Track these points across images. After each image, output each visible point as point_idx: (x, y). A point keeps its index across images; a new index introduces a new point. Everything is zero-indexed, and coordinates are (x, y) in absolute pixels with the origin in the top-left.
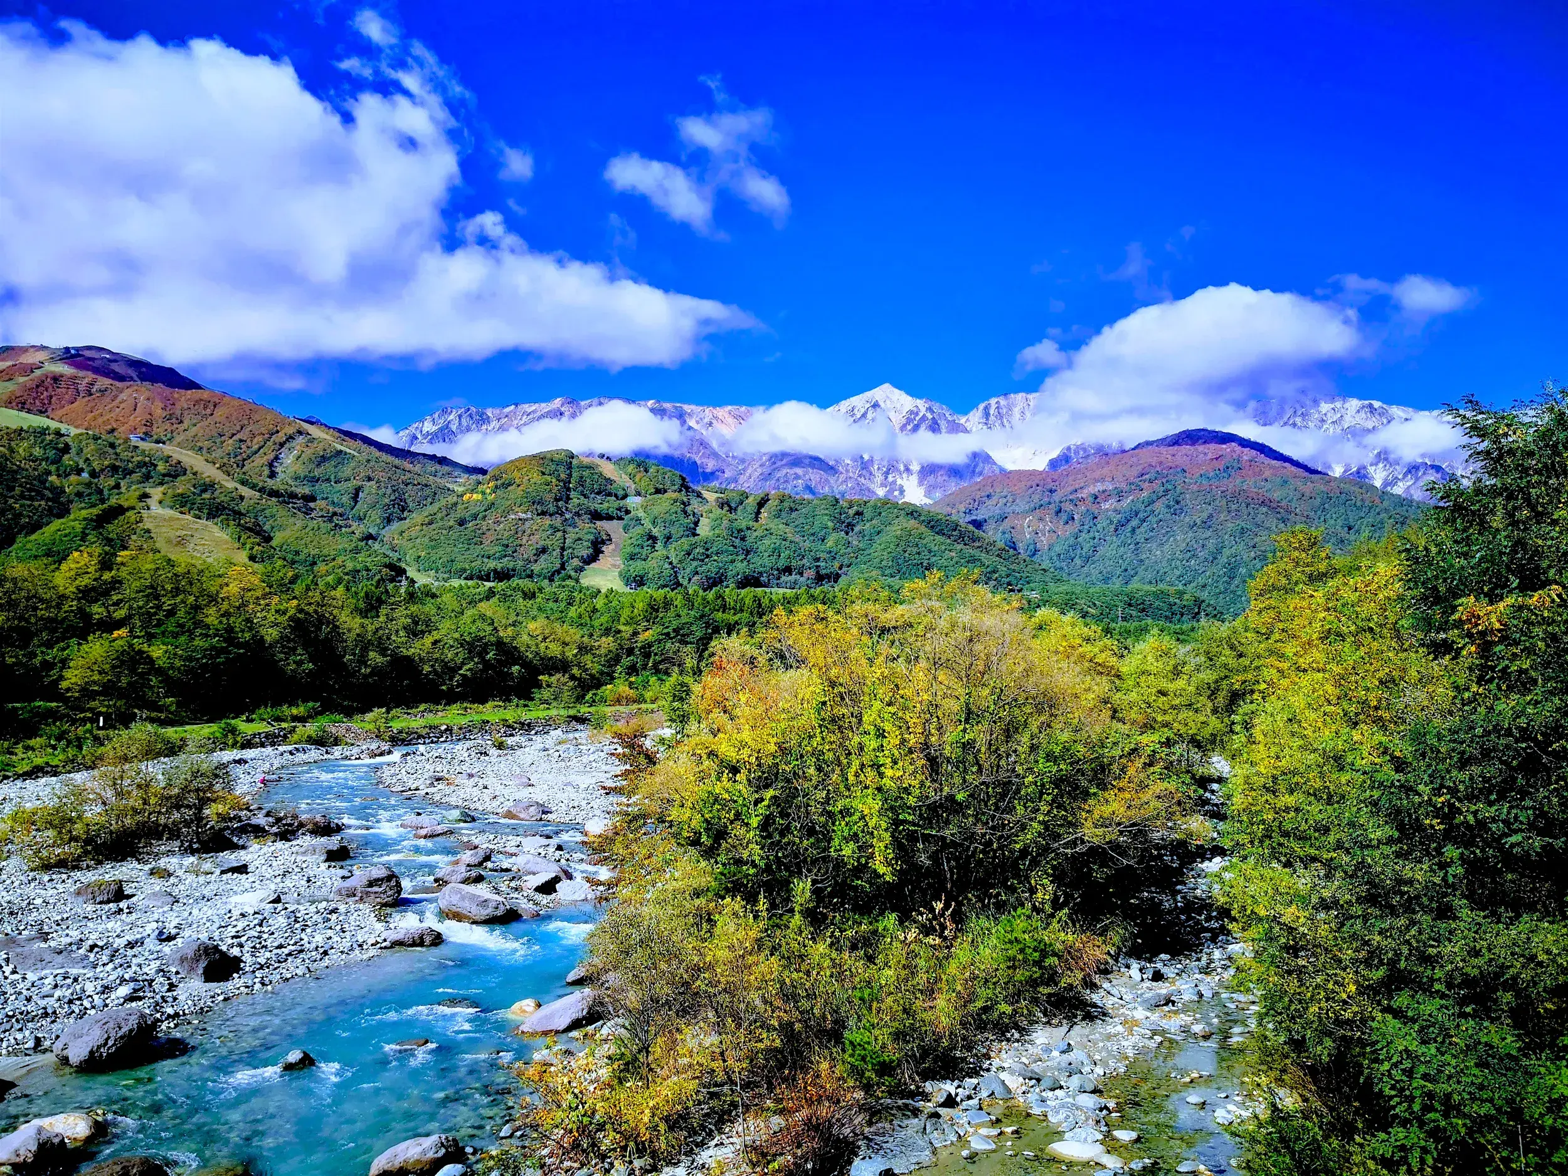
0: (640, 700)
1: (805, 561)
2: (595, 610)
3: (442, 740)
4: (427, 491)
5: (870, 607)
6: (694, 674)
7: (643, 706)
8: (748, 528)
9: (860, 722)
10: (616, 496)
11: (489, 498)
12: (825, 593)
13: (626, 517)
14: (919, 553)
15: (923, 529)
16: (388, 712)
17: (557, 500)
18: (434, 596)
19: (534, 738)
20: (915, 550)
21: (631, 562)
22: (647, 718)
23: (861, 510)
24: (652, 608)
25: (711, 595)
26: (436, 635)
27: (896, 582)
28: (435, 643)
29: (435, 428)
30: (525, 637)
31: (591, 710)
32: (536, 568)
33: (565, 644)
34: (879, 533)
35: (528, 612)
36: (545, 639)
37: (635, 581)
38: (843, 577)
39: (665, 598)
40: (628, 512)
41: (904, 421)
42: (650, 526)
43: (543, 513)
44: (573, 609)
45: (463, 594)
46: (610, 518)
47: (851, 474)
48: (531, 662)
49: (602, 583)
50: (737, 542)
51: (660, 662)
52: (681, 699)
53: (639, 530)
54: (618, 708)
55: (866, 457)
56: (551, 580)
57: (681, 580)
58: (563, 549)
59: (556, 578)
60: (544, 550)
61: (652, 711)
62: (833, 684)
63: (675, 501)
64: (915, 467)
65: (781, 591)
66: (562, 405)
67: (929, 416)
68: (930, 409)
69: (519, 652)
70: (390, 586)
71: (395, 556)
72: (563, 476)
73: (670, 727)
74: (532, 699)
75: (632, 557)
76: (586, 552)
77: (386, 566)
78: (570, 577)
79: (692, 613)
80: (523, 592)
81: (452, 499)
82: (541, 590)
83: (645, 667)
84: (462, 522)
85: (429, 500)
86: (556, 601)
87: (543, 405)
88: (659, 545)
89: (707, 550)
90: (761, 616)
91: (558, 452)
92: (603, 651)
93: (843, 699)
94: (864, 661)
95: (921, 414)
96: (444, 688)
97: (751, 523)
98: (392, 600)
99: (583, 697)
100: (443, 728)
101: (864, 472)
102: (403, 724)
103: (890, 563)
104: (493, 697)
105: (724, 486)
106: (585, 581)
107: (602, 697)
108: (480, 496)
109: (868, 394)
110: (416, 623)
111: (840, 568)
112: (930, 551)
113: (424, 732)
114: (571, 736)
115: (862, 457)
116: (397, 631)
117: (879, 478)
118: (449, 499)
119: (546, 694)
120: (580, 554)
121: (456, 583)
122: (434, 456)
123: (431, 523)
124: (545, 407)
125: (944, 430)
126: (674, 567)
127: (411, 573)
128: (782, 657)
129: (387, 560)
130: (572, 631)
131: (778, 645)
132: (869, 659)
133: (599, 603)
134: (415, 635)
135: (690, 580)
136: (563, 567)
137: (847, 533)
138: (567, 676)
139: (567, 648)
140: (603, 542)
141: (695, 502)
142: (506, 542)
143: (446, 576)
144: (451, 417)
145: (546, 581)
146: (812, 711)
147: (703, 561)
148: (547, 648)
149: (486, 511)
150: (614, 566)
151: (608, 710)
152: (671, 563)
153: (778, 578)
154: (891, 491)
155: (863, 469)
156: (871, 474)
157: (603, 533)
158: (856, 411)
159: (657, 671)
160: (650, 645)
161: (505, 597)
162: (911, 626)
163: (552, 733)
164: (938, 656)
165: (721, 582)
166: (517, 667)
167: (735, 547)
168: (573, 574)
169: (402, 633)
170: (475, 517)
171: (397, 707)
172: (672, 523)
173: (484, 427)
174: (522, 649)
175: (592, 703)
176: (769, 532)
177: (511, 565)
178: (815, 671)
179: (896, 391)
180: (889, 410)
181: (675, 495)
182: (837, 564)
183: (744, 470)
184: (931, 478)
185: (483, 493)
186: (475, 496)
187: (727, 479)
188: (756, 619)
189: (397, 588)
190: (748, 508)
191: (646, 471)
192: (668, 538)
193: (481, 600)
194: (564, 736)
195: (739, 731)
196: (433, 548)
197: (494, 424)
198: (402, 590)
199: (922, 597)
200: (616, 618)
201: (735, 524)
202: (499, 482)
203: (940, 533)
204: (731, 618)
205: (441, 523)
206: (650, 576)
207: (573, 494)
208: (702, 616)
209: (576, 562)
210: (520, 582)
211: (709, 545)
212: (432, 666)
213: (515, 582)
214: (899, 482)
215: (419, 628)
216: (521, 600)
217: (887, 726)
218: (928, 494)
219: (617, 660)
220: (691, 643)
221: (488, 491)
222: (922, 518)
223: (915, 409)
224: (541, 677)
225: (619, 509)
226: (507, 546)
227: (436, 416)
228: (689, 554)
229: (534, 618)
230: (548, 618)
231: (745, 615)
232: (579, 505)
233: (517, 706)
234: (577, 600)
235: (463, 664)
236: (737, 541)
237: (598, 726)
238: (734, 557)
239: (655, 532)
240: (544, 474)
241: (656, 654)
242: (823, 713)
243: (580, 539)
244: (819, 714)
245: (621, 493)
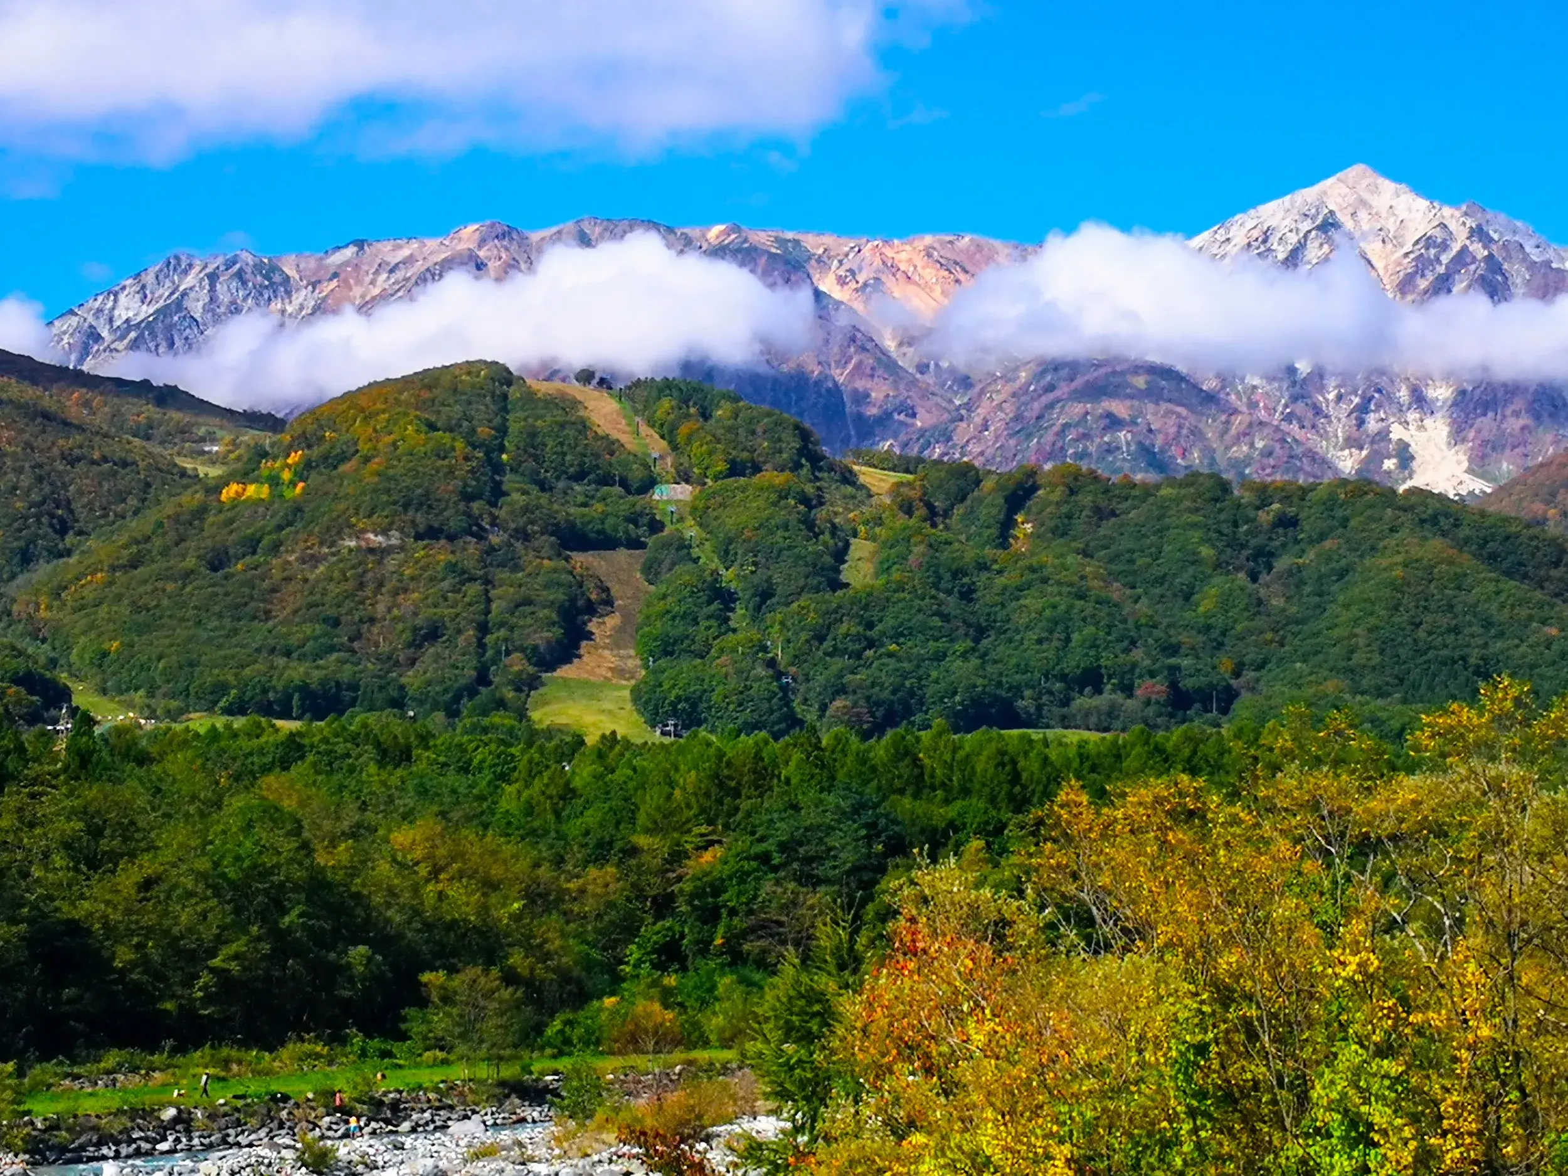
0: (694, 1038)
1: (1138, 654)
2: (568, 793)
3: (163, 1146)
4: (126, 478)
5: (1324, 780)
6: (842, 967)
7: (701, 1055)
8: (983, 567)
9: (1303, 1101)
10: (624, 483)
11: (289, 494)
12: (1196, 742)
13: (650, 541)
14: (1455, 630)
15: (1467, 561)
16: (20, 1073)
17: (468, 497)
18: (143, 759)
19: (408, 1142)
20: (1445, 621)
21: (662, 662)
22: (709, 1088)
23: (1292, 511)
24: (721, 785)
25: (880, 749)
26: (147, 865)
27: (1391, 709)
28: (148, 884)
29: (147, 310)
30: (384, 868)
31: (564, 1064)
32: (412, 679)
33: (490, 885)
34: (1342, 574)
35: (391, 800)
36: (435, 873)
37: (675, 713)
38: (1245, 696)
39: (758, 757)
40: (656, 526)
41: (1408, 265)
42: (715, 563)
43: (432, 533)
44: (510, 789)
45: (222, 752)
46: (606, 542)
47: (1262, 414)
48: (400, 936)
49: (589, 719)
50: (952, 604)
51: (744, 935)
52: (807, 1038)
53: (684, 574)
54: (635, 1060)
55: (1303, 367)
56: (453, 713)
57: (798, 707)
58: (483, 629)
59: (466, 705)
60: (433, 633)
61: (725, 1070)
62: (1225, 996)
63: (783, 495)
64: (1441, 393)
65: (1073, 736)
66: (482, 242)
67: (1478, 250)
68: (1479, 233)
69: (367, 908)
70: (28, 735)
71: (41, 652)
72: (484, 432)
73: (776, 1112)
74: (404, 1037)
75: (667, 648)
76: (543, 637)
77: (17, 681)
78: (501, 704)
79: (831, 799)
80: (378, 744)
81: (191, 499)
82: (424, 739)
83: (703, 947)
84: (217, 562)
85: (132, 502)
86: (465, 769)
87: (432, 243)
88: (739, 615)
89: (870, 626)
90: (1020, 805)
91: (470, 367)
92: (589, 906)
93: (1252, 1036)
94: (1309, 933)
95: (1456, 248)
96: (169, 1006)
97: (989, 552)
98: (33, 770)
99: (539, 1029)
100: (170, 1113)
101: (1300, 407)
102: (61, 1106)
103: (1376, 659)
104: (300, 1029)
105: (914, 451)
106: (542, 716)
107: (589, 1031)
108: (265, 491)
109: (1309, 194)
110: (96, 832)
111: (1237, 674)
112: (1487, 624)
113: (116, 1127)
114: (506, 1136)
115: (1291, 370)
116: (46, 855)
117: (1340, 425)
118: (185, 498)
119: (440, 1021)
120: (529, 642)
121: (199, 722)
122: (145, 385)
123: (134, 564)
124: (435, 249)
125: (1519, 290)
126: (779, 675)
127: (83, 697)
128: (1085, 921)
129: (20, 665)
130: (508, 850)
131: (1071, 888)
132: (1323, 925)
133: (581, 772)
134: (94, 863)
135: (823, 708)
136: (483, 678)
137: (1254, 577)
138: (495, 972)
139: (494, 898)
140: (591, 609)
141: (835, 493)
142: (332, 612)
143: (174, 704)
144: (190, 280)
145: (439, 716)
146: (1167, 1071)
147: (858, 655)
148: (441, 895)
149: (280, 528)
150: (620, 672)
151: (608, 1067)
152: (772, 663)
153: (1066, 702)
154: (1377, 457)
155: (1294, 399)
156: (1318, 411)
157: (590, 585)
158: (1274, 241)
159: (735, 958)
160: (717, 889)
161: (330, 762)
162: (1441, 833)
163: (455, 1127)
164: (1518, 915)
165: (908, 712)
166: (362, 949)
167: (946, 618)
168: (509, 694)
169: (58, 860)
170: (252, 545)
171: (45, 1057)
172: (774, 554)
173: (277, 305)
174: (378, 899)
175: (563, 1048)
176: (1038, 577)
177: (346, 674)
178: (1174, 959)
179: (1388, 186)
180: (1364, 236)
181: (780, 479)
182: (1226, 664)
183: (969, 406)
184: (1486, 423)
185: (274, 481)
186: (251, 490)
187: (922, 432)
188: (1005, 815)
189: (50, 738)
190: (983, 512)
191: (705, 415)
192: (765, 595)
193: (266, 769)
194: (489, 1137)
195: (968, 1124)
196: (142, 629)
197: (303, 297)
198: (61, 745)
199: (1467, 753)
200: (626, 814)
201: (945, 556)
202: (316, 452)
203: (1516, 572)
204: (941, 813)
205: (160, 565)
206: (715, 697)
207: (509, 481)
208: (858, 809)
209: (517, 663)
210: (372, 718)
211: (875, 614)
212: (139, 947)
213: (357, 719)
214: (1397, 432)
215: (104, 844)
216: (372, 768)
217: (1379, 1114)
218: (1479, 465)
219: (629, 929)
220: (827, 881)
221: (286, 475)
222: (1464, 532)
223: (1439, 234)
224: (426, 977)
225: (633, 519)
226: (336, 623)
227: (149, 278)
228: (821, 639)
229: (408, 816)
230: (443, 814)
231: (977, 803)
232: (526, 510)
233: (363, 1054)
234: (523, 765)
235: (220, 941)
236: (952, 600)
237: (580, 1112)
238: (942, 644)
239: (729, 577)
240: (432, 427)
241: (733, 912)
242: (1197, 1076)
243: (528, 602)
244: (1189, 1079)
245: (636, 474)
